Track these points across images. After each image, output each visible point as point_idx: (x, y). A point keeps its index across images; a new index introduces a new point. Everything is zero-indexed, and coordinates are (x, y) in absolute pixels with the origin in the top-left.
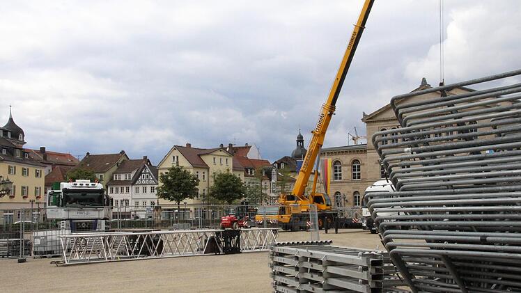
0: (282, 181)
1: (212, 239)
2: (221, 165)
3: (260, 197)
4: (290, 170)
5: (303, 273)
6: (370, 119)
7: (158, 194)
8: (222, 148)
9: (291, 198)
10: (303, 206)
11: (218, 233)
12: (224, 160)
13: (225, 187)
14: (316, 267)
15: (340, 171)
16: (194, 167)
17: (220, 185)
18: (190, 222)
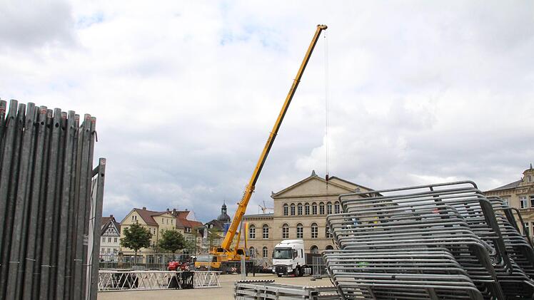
0: (211, 238)
1: (174, 277)
2: (167, 224)
3: (195, 249)
4: (218, 229)
6: (276, 197)
7: (121, 244)
8: (168, 212)
9: (221, 250)
10: (230, 257)
11: (178, 274)
12: (170, 221)
13: (170, 240)
14: (271, 296)
15: (254, 232)
16: (148, 225)
17: (167, 239)
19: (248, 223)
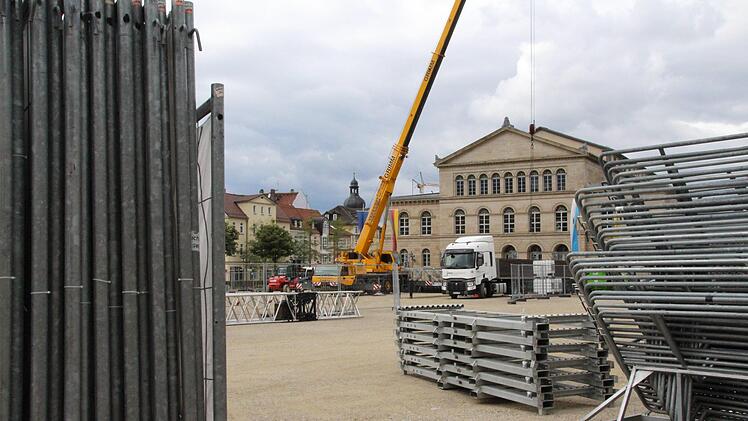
0: (335, 236)
1: (284, 303)
2: (262, 216)
4: (346, 222)
5: (442, 339)
6: (443, 164)
8: (263, 195)
9: (354, 256)
10: (368, 266)
11: (290, 297)
12: (266, 208)
13: (269, 242)
14: (462, 332)
15: (407, 224)
16: (231, 218)
17: (264, 239)
19: (397, 211)
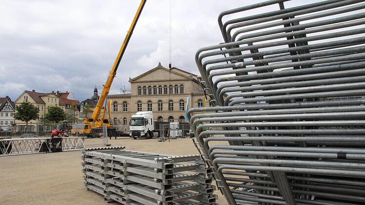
0: (86, 112)
1: (44, 144)
2: (52, 102)
3: (74, 120)
4: (91, 106)
6: (133, 81)
7: (15, 117)
8: (53, 93)
9: (91, 120)
10: (97, 125)
11: (48, 140)
12: (54, 99)
13: (54, 114)
14: (118, 167)
15: (117, 107)
16: (37, 103)
17: (51, 113)
18: (33, 133)
19: (111, 101)
